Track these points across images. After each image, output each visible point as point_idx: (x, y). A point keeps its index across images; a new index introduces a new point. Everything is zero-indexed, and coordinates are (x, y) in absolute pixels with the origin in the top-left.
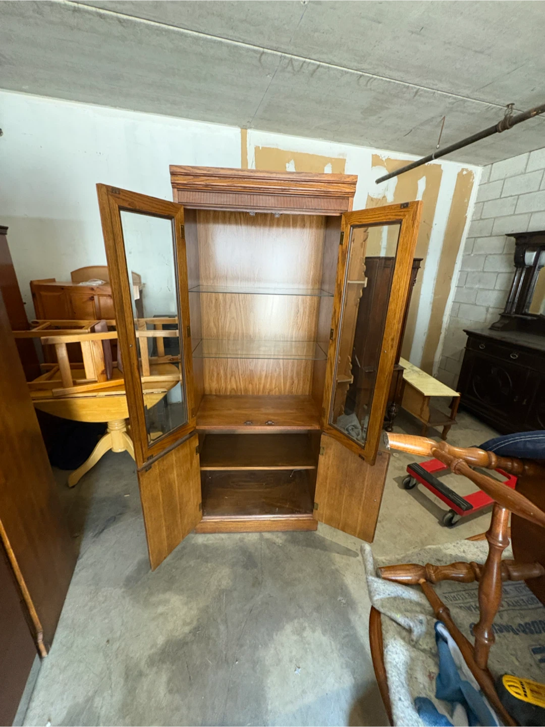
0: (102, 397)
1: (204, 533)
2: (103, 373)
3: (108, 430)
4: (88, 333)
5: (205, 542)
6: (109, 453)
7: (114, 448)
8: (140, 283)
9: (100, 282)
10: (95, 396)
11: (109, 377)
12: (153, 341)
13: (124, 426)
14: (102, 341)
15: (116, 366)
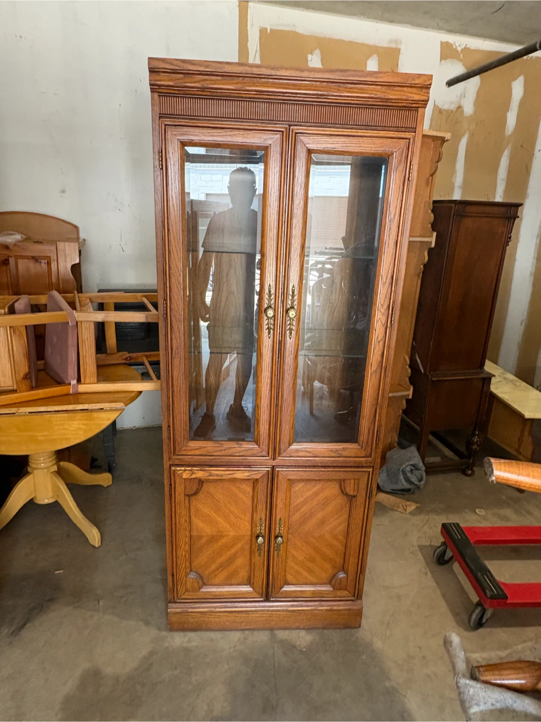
0: (25, 415)
1: (184, 630)
2: (26, 377)
3: (29, 469)
4: (5, 314)
5: (185, 645)
6: (30, 506)
7: (38, 498)
8: (78, 238)
9: (18, 237)
10: (14, 413)
11: (34, 385)
12: (100, 327)
13: (54, 462)
14: (26, 327)
15: (42, 367)
